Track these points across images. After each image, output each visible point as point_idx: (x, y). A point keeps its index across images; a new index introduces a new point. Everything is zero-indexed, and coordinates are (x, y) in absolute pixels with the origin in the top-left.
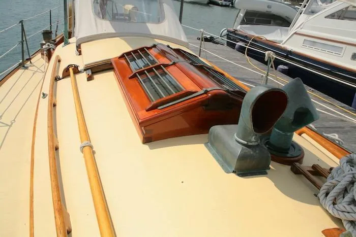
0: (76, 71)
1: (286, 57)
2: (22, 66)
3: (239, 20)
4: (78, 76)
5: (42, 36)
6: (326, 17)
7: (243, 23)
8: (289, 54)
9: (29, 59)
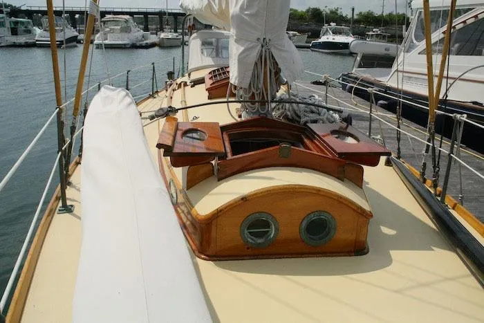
0: (185, 84)
1: (385, 92)
2: (152, 96)
3: (357, 64)
4: (186, 88)
5: (167, 76)
6: (419, 54)
7: (360, 66)
8: (387, 89)
9: (157, 92)
